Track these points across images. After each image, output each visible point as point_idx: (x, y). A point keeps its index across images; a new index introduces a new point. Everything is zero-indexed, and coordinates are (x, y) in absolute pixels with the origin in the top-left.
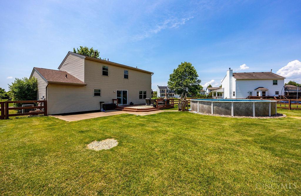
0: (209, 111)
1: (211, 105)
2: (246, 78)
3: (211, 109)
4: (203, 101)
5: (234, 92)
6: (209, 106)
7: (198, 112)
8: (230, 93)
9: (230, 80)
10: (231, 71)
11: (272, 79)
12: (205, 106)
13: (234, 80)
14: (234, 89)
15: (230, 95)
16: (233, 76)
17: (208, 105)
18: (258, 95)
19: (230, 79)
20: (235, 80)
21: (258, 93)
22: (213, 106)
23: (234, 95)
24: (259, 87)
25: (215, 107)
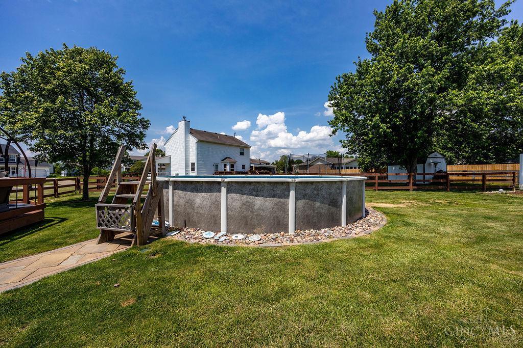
0: (279, 223)
1: (288, 197)
2: (211, 140)
3: (286, 212)
4: (250, 183)
5: (193, 164)
6: (277, 200)
7: (223, 231)
8: (186, 166)
9: (186, 141)
10: (187, 123)
11: (239, 147)
12: (259, 201)
13: (193, 140)
14: (193, 158)
15: (186, 168)
16: (191, 133)
17: (274, 196)
18: (225, 170)
19: (185, 138)
20: (195, 140)
21: (225, 166)
22: (297, 199)
23: (193, 169)
24: (226, 158)
25: (301, 203)
